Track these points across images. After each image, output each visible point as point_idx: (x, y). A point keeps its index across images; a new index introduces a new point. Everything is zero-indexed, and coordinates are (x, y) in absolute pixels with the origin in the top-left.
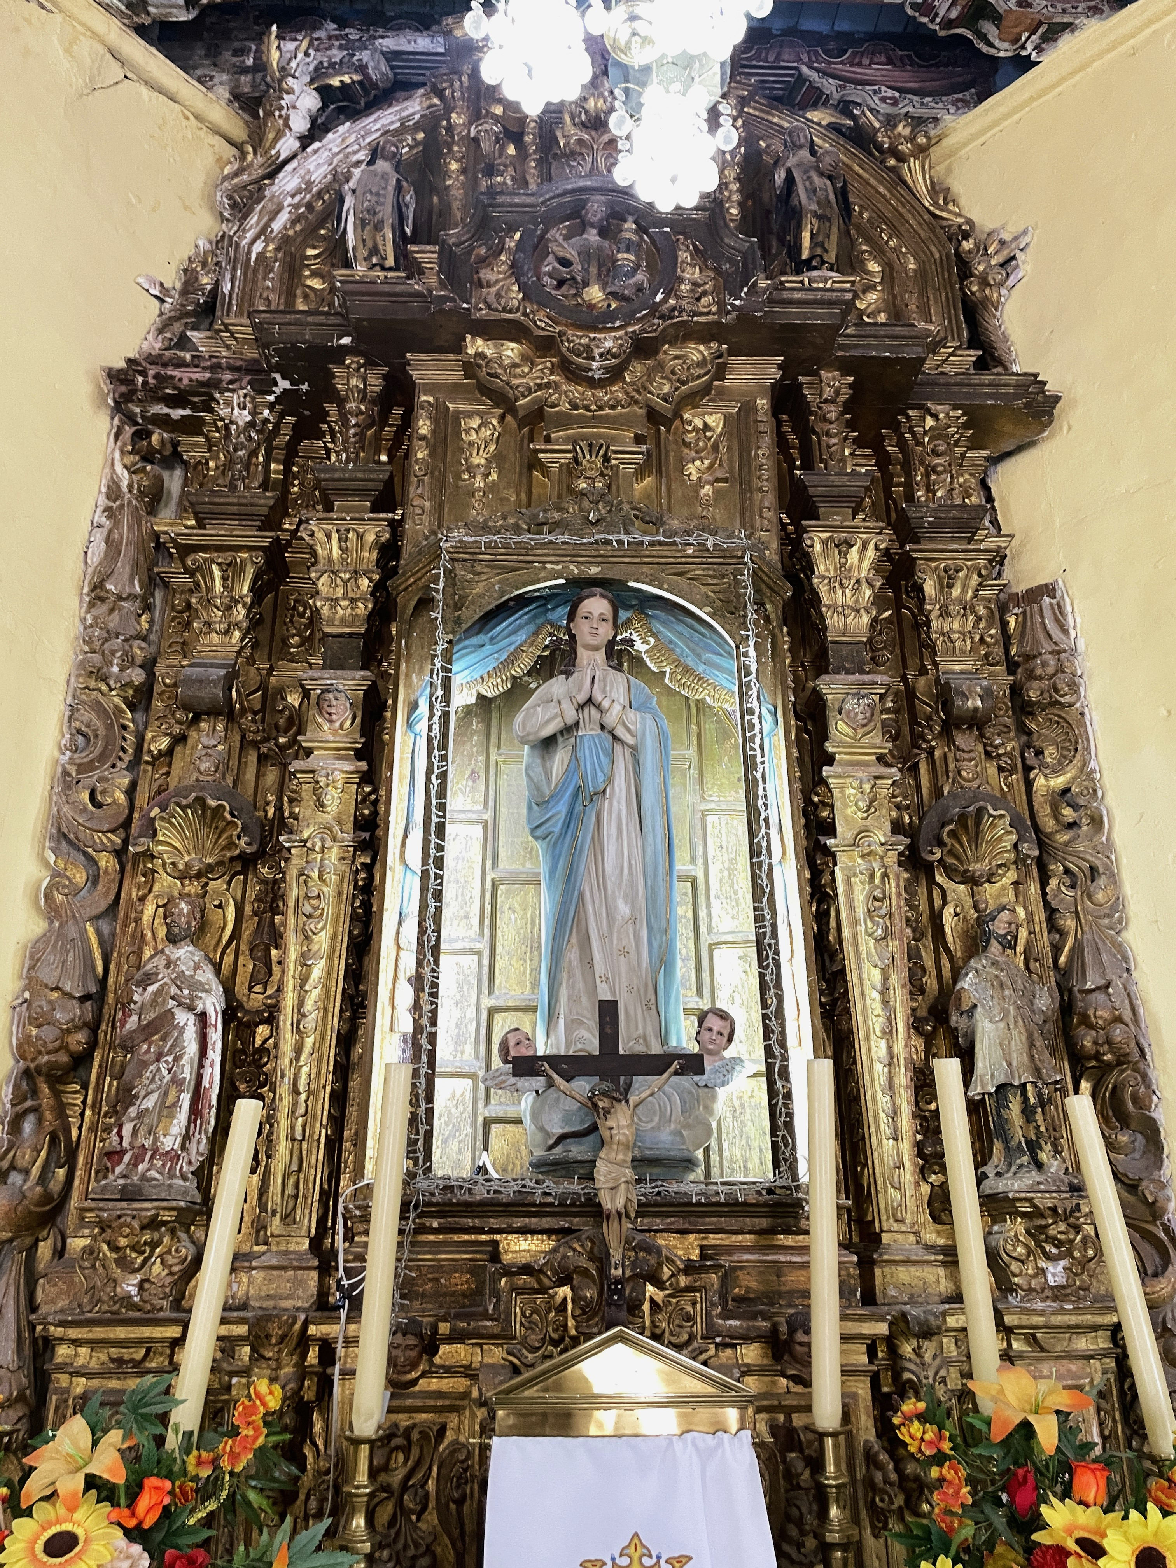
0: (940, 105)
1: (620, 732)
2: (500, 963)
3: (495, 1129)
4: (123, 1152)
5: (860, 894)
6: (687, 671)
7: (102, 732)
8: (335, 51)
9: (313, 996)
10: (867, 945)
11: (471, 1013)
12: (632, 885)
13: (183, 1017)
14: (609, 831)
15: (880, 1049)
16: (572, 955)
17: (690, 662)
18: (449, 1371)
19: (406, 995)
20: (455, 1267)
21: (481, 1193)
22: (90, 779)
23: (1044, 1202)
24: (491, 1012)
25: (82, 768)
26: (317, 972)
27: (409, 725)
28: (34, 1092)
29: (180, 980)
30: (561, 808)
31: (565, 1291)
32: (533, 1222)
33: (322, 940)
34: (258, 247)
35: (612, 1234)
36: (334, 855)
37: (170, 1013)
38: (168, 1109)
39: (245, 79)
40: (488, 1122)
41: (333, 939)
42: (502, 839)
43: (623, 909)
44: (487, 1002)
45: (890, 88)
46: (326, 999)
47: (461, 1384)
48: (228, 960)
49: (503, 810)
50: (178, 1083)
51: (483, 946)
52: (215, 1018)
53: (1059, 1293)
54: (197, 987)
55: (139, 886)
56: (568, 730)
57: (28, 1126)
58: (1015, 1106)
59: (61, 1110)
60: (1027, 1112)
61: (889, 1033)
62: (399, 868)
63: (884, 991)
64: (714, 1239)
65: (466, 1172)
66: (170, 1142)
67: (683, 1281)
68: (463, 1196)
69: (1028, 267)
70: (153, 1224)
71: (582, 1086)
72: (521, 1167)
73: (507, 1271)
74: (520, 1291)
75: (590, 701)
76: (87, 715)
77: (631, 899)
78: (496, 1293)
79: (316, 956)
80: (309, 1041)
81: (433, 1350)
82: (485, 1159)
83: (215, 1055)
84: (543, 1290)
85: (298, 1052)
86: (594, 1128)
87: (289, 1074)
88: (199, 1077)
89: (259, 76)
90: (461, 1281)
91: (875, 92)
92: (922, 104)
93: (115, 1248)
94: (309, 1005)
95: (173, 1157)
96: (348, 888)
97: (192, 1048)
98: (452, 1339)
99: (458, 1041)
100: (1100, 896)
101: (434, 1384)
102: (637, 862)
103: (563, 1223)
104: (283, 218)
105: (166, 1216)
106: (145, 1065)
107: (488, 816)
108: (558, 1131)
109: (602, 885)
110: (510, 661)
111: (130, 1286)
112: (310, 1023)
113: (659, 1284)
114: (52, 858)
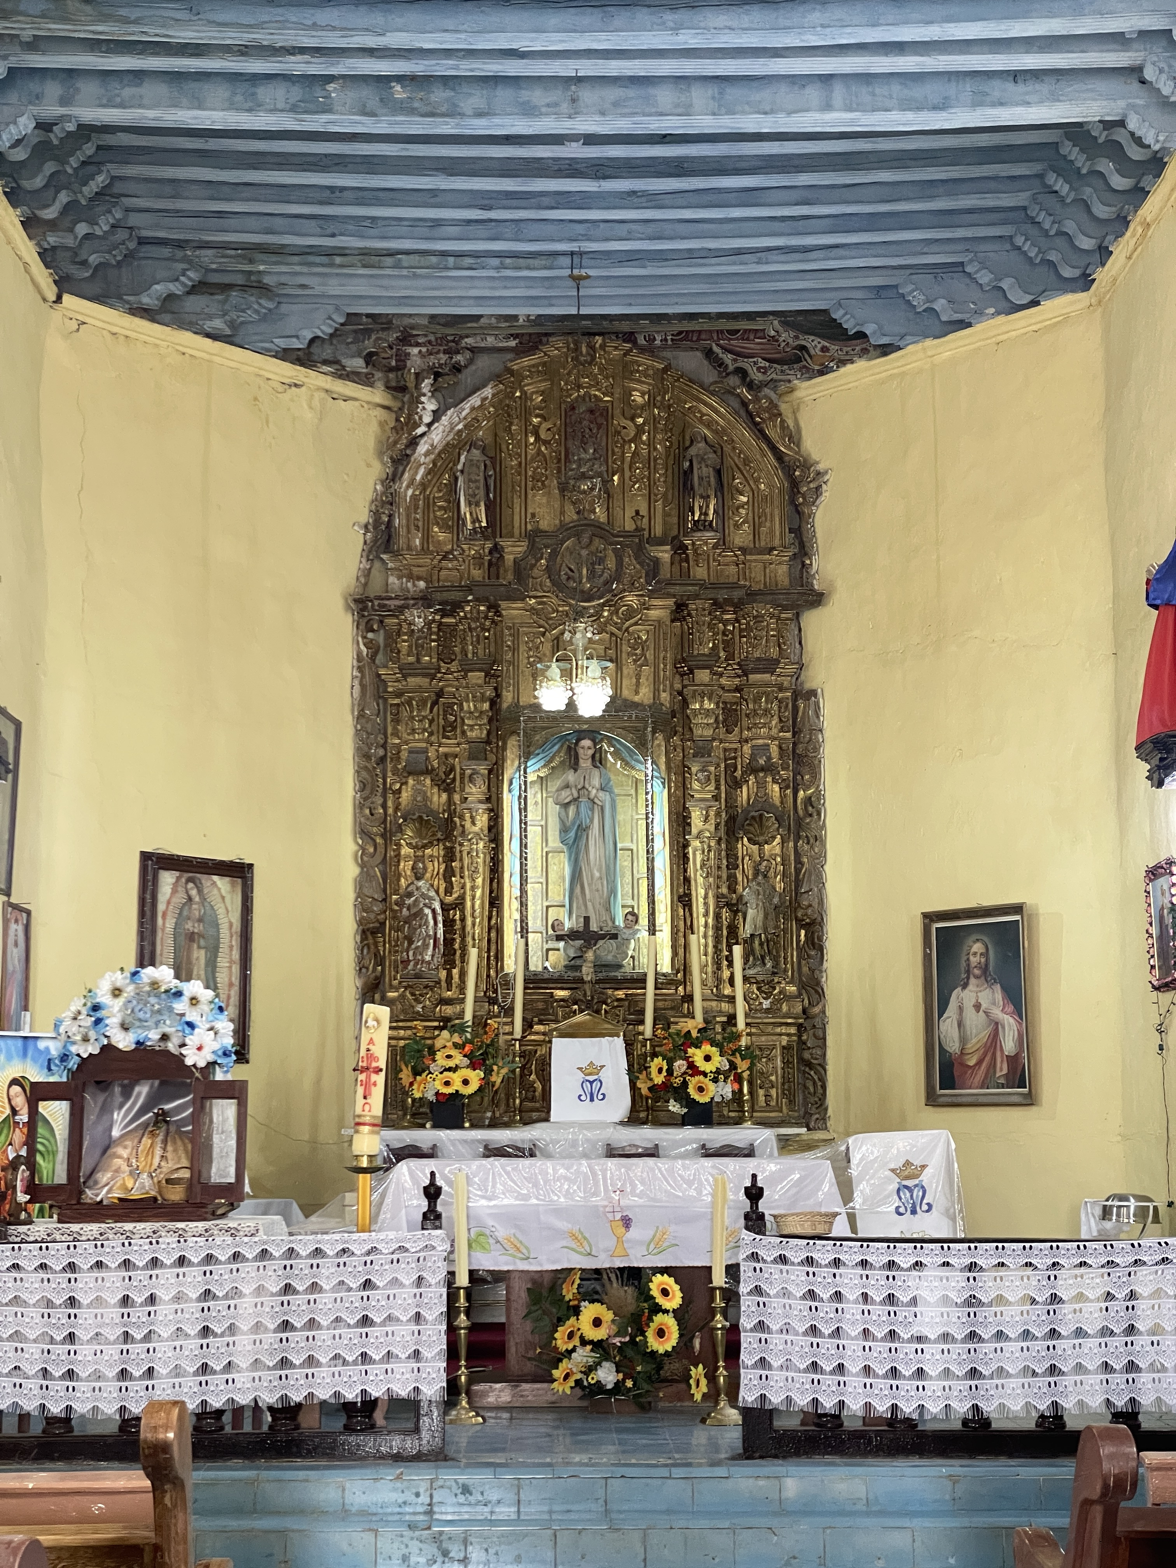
0: (792, 372)
1: (596, 800)
2: (550, 887)
3: (551, 953)
4: (409, 961)
5: (699, 858)
6: (627, 764)
7: (370, 780)
8: (441, 355)
9: (478, 903)
10: (700, 880)
11: (539, 907)
12: (600, 866)
13: (427, 911)
14: (591, 842)
15: (702, 921)
16: (578, 890)
17: (628, 759)
18: (537, 1033)
19: (516, 905)
20: (538, 1000)
21: (546, 976)
22: (368, 803)
23: (760, 978)
24: (548, 907)
25: (365, 799)
26: (479, 893)
27: (510, 791)
28: (366, 939)
29: (424, 896)
30: (572, 834)
31: (576, 1007)
32: (565, 985)
33: (479, 881)
34: (410, 492)
35: (587, 987)
36: (481, 845)
37: (422, 909)
38: (426, 946)
39: (391, 375)
40: (548, 950)
41: (484, 880)
42: (549, 833)
43: (597, 874)
44: (546, 904)
45: (764, 359)
46: (483, 903)
47: (541, 1037)
48: (436, 883)
49: (550, 820)
50: (428, 936)
51: (543, 880)
52: (439, 911)
53: (767, 1011)
54: (431, 899)
55: (394, 850)
56: (575, 800)
57: (365, 951)
58: (757, 942)
59: (376, 944)
60: (761, 944)
61: (706, 914)
62: (509, 854)
63: (706, 897)
64: (630, 992)
65: (540, 969)
66: (428, 958)
67: (616, 1004)
68: (540, 977)
69: (827, 494)
70: (426, 987)
71: (579, 943)
72: (560, 967)
73: (556, 1001)
74: (561, 1007)
75: (584, 787)
76: (364, 774)
77: (600, 870)
78: (552, 1007)
79: (478, 887)
80: (478, 920)
81: (532, 1027)
82: (547, 964)
83: (440, 925)
84: (568, 1007)
85: (474, 925)
86: (581, 957)
87: (471, 932)
88: (435, 934)
89: (400, 373)
90: (540, 1005)
91: (755, 363)
92: (782, 371)
93: (413, 994)
94: (477, 907)
95: (429, 963)
96: (488, 859)
97: (432, 922)
98: (538, 1024)
99: (535, 919)
100: (816, 850)
101: (533, 1037)
102: (602, 855)
103: (574, 986)
104: (422, 471)
105: (431, 984)
106: (416, 929)
107: (543, 823)
108: (573, 955)
109: (589, 864)
110: (550, 761)
111: (419, 1008)
112: (477, 913)
113: (607, 1004)
114: (360, 842)
